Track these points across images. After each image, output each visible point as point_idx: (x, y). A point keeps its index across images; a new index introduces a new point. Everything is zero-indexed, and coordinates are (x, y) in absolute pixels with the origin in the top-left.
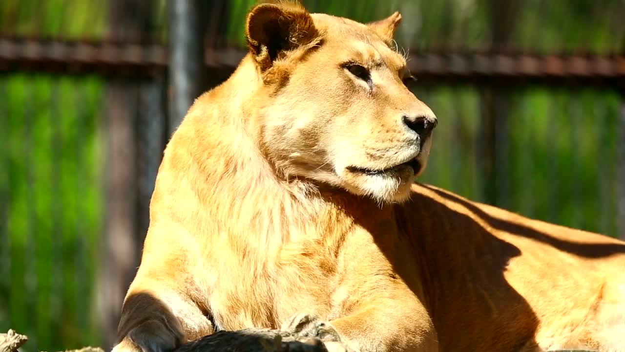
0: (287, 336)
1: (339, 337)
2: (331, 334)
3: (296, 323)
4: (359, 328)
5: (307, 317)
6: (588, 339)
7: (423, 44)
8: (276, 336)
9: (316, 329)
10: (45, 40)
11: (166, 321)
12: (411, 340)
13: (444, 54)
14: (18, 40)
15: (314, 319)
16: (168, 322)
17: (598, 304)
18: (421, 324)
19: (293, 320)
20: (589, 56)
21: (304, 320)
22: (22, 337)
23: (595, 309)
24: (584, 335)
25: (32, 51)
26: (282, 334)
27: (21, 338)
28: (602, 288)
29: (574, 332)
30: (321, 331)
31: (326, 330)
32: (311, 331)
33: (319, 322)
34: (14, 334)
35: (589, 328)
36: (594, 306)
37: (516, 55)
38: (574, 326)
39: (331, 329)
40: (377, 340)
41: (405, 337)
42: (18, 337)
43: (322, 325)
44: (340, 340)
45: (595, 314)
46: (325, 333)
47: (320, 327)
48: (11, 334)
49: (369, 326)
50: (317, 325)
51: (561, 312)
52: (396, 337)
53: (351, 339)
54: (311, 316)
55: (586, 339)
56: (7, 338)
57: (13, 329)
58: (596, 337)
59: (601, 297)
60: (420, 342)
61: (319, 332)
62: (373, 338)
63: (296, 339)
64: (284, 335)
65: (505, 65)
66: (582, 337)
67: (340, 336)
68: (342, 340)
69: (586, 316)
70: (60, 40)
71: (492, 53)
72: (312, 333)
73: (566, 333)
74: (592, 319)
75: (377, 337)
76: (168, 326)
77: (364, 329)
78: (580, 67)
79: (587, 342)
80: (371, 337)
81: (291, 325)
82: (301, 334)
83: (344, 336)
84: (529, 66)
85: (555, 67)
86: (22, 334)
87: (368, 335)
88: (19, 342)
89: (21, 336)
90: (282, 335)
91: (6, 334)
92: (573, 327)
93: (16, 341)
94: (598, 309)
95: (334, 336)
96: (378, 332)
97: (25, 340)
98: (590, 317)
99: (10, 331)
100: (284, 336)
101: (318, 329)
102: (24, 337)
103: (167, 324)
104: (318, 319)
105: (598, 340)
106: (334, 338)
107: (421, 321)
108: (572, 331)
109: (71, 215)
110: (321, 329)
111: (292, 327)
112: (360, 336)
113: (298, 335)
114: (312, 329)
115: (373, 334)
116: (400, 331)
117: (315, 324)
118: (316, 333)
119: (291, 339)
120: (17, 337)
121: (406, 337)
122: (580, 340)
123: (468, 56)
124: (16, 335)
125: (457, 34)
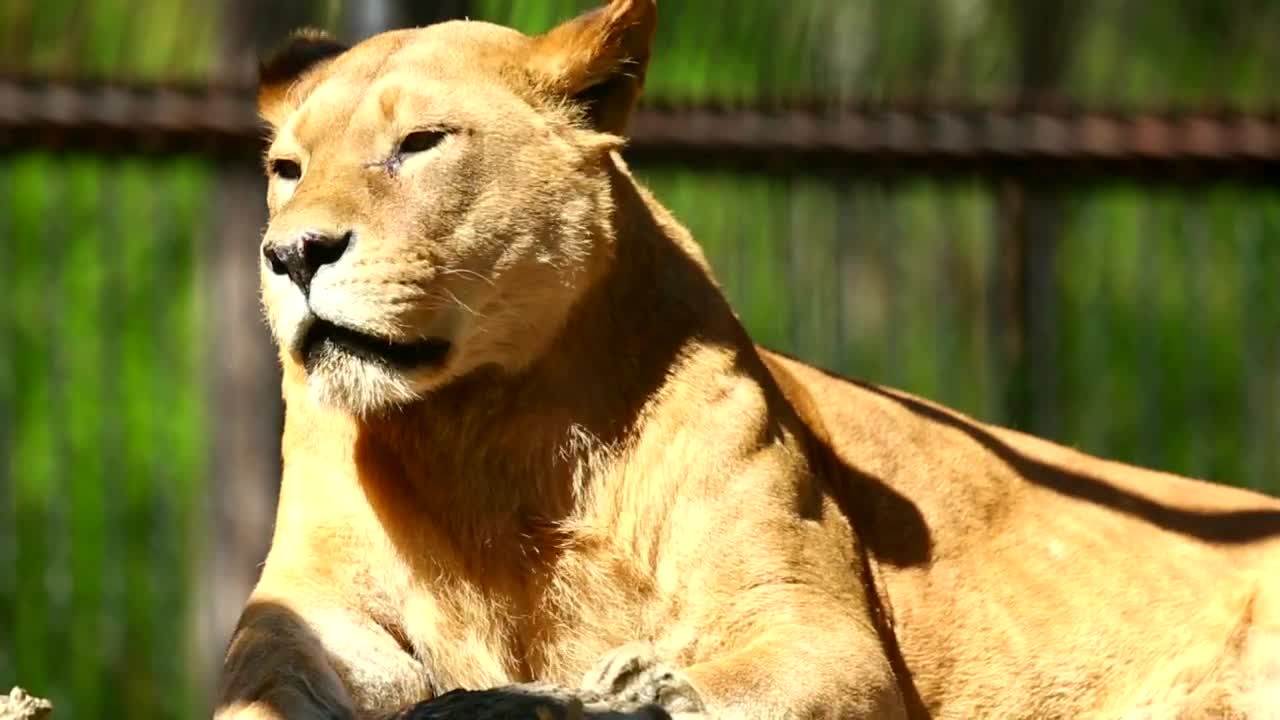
0: (594, 700)
1: (702, 704)
2: (685, 697)
3: (614, 673)
4: (744, 681)
5: (635, 661)
6: (1223, 709)
7: (878, 91)
8: (570, 701)
9: (654, 686)
10: (88, 84)
11: (308, 684)
12: (850, 705)
13: (921, 111)
14: (31, 83)
15: (650, 664)
16: (313, 685)
17: (1243, 635)
18: (869, 672)
19: (608, 667)
20: (1226, 116)
21: (629, 668)
22: (40, 703)
23: (1238, 644)
24: (1215, 700)
25: (61, 106)
26: (584, 696)
27: (37, 706)
28: (1251, 601)
29: (1192, 695)
30: (663, 689)
31: (674, 689)
32: (643, 689)
33: (660, 671)
34: (23, 697)
35: (1227, 686)
36: (1235, 640)
37: (1072, 113)
38: (1192, 681)
39: (683, 686)
40: (780, 705)
41: (837, 699)
42: (32, 704)
43: (667, 676)
44: (704, 709)
45: (1238, 656)
46: (672, 693)
47: (662, 682)
48: (16, 698)
49: (763, 677)
50: (655, 678)
51: (1165, 653)
52: (818, 700)
53: (728, 706)
54: (644, 658)
55: (1219, 708)
56: (10, 706)
57: (21, 687)
58: (1239, 702)
59: (1248, 620)
60: (868, 710)
61: (661, 693)
62: (773, 700)
63: (613, 705)
64: (587, 699)
65: (1048, 136)
66: (1213, 704)
67: (704, 700)
68: (709, 708)
69: (1219, 660)
70: (119, 84)
71: (1022, 110)
72: (645, 694)
73: (1178, 694)
74: (1231, 666)
75: (781, 699)
76: (315, 695)
77: (754, 683)
78: (1205, 139)
79: (1223, 715)
80: (768, 699)
81: (602, 678)
82: (622, 697)
83: (713, 699)
84: (1100, 138)
85: (1153, 139)
86: (41, 698)
87: (763, 696)
88: (33, 713)
89: (37, 700)
90: (584, 700)
91: (5, 697)
92: (1192, 684)
93: (28, 712)
94: (1244, 644)
95: (691, 700)
96: (781, 689)
97: (46, 710)
98: (1225, 663)
99: (16, 691)
100: (588, 702)
101: (658, 686)
102: (45, 703)
103: (313, 691)
104: (659, 665)
105: (1244, 709)
106: (690, 704)
107: (869, 667)
108: (1190, 691)
109: (143, 449)
110: (664, 686)
111: (603, 682)
112: (747, 698)
113: (616, 698)
114: (646, 684)
115: (773, 693)
116: (826, 687)
117: (651, 675)
118: (655, 694)
119: (603, 705)
120: (29, 704)
121: (841, 700)
122: (1208, 710)
123: (974, 116)
124: (28, 698)
125: (949, 69)
